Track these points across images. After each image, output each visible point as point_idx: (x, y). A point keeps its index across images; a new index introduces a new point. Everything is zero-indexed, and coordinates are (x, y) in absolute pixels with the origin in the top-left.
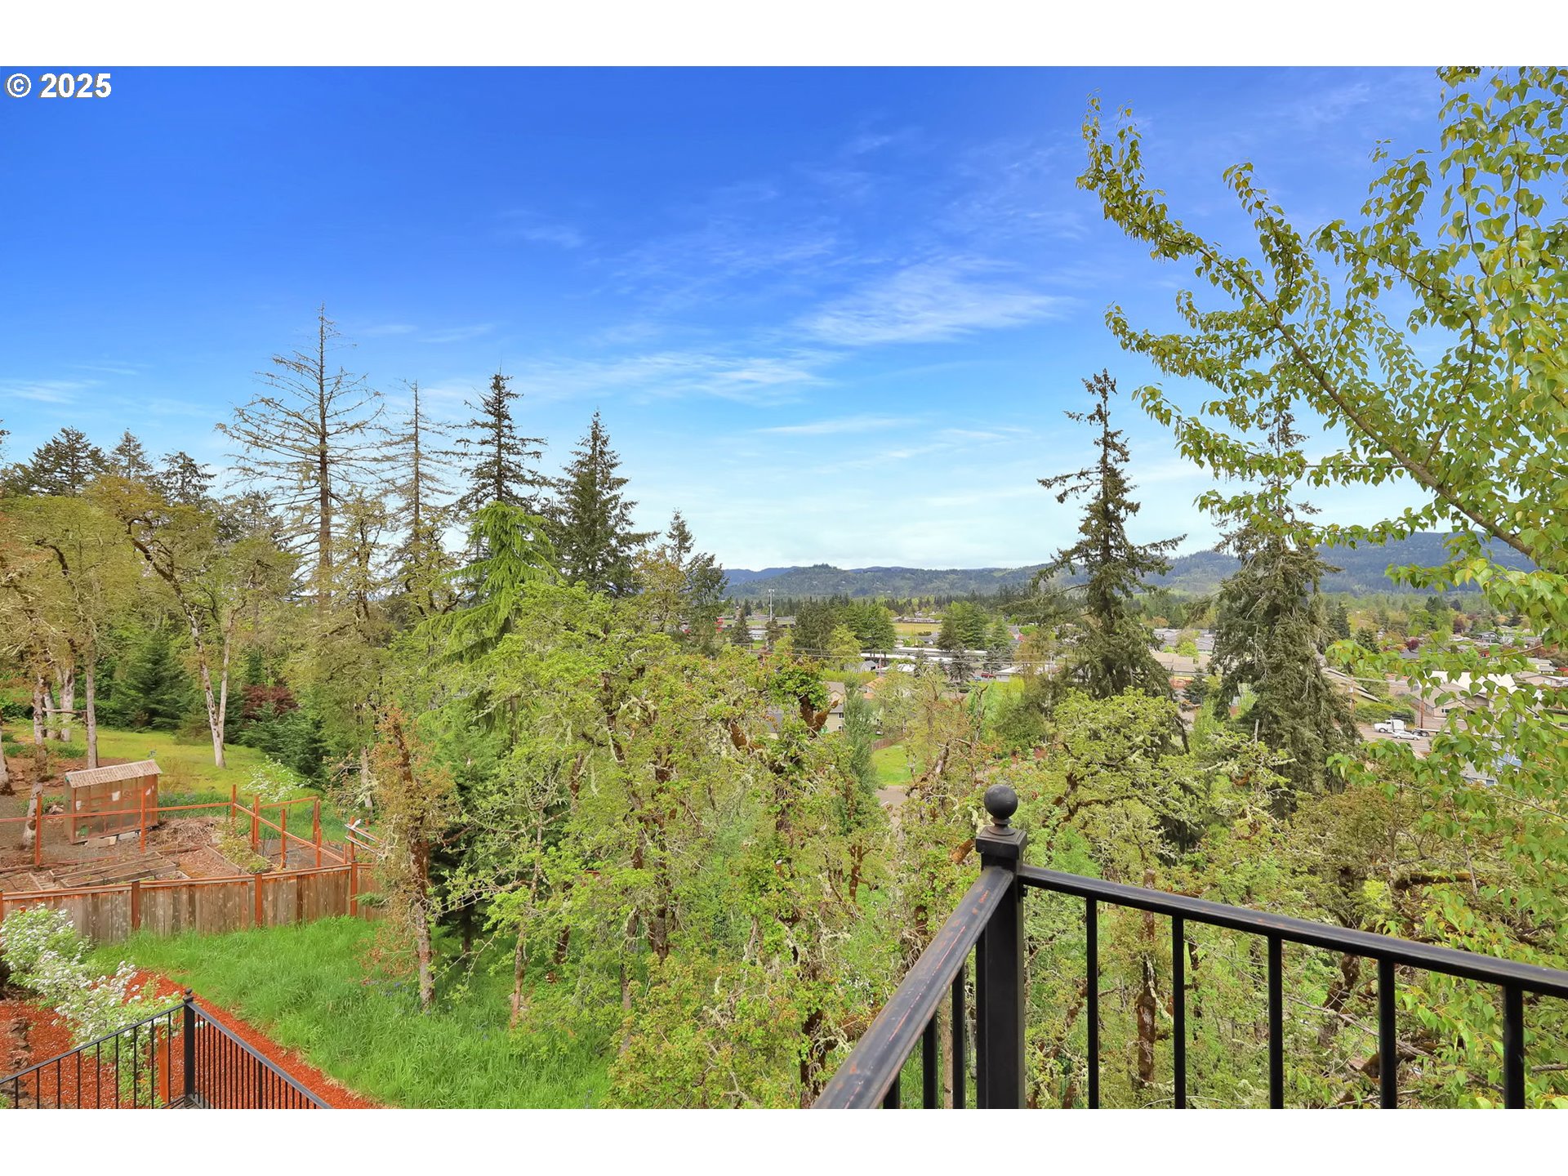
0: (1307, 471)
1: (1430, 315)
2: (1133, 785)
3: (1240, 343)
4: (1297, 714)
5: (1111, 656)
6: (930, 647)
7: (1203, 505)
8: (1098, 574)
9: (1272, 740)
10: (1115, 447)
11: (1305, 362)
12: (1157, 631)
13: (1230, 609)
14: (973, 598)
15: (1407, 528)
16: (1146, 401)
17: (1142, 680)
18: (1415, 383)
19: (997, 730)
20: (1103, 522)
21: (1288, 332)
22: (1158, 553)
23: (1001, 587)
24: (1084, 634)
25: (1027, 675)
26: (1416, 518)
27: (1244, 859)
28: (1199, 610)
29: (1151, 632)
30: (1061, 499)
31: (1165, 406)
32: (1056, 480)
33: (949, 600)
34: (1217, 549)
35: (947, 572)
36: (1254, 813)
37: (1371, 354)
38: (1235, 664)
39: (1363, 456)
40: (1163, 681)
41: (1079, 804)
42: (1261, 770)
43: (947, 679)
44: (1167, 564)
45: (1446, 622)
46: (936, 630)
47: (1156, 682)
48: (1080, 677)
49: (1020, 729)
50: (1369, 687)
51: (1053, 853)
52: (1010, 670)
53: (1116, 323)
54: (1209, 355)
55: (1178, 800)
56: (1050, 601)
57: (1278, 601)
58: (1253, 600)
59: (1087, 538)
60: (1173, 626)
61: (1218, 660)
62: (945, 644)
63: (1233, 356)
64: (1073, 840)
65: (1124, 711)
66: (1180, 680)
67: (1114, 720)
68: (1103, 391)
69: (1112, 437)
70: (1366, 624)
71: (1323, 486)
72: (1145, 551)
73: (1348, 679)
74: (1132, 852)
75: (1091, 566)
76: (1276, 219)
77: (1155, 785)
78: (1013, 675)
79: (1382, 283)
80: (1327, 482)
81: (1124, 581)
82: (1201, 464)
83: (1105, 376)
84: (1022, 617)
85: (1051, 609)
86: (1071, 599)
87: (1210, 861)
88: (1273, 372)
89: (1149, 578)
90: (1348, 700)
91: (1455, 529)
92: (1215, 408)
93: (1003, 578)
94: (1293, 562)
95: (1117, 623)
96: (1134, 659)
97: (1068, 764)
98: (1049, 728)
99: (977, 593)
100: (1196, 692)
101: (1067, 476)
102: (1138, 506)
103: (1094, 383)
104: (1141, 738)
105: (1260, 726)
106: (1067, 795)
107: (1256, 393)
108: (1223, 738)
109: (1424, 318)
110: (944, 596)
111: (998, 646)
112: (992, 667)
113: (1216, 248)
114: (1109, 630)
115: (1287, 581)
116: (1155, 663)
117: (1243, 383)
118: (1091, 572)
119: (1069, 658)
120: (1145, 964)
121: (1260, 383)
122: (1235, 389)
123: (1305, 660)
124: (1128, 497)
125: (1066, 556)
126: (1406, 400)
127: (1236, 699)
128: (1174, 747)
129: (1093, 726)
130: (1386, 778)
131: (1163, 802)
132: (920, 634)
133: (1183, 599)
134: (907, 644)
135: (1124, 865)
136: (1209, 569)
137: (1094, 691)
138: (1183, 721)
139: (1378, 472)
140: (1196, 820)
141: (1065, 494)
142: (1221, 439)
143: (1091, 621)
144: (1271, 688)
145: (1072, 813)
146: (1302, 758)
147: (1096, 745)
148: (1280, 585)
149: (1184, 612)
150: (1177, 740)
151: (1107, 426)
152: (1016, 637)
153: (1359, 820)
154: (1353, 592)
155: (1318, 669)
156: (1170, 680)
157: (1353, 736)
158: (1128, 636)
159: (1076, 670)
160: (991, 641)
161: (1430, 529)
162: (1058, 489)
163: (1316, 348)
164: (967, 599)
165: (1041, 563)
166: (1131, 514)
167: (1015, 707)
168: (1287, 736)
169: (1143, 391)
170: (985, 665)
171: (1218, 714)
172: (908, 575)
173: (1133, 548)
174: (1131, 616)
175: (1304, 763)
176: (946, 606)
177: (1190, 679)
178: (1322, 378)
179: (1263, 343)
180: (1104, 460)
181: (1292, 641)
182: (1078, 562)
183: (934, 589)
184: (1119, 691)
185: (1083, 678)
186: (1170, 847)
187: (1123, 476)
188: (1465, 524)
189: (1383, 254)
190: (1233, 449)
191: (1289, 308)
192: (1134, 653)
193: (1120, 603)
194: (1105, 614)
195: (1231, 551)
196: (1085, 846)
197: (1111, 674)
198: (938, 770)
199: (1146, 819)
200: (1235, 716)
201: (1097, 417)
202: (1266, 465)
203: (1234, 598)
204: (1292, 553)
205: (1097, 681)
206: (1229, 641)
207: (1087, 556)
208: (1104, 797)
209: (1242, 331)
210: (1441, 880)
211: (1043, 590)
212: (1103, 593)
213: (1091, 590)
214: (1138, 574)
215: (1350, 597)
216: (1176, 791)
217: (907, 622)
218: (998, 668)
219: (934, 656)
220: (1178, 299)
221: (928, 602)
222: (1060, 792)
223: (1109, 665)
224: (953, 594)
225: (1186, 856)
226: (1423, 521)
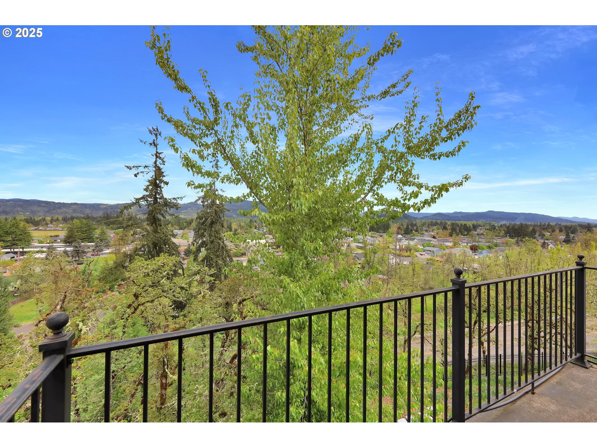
0: (220, 178)
1: (250, 139)
2: (163, 291)
3: (202, 131)
4: (218, 256)
5: (156, 242)
6: (58, 243)
7: (189, 185)
8: (152, 208)
9: (210, 266)
10: (160, 158)
11: (220, 143)
12: (175, 231)
13: (199, 223)
14: (88, 218)
15: (243, 199)
16: (169, 142)
17: (168, 250)
18: (247, 157)
19: (99, 280)
20: (154, 188)
21: (216, 132)
22: (176, 201)
23: (104, 213)
24: (145, 233)
25: (117, 253)
26: (245, 196)
27: (200, 308)
28: (189, 223)
29: (173, 231)
30: (136, 175)
31: (176, 146)
32: (134, 167)
33: (72, 218)
34: (196, 201)
35: (71, 204)
36: (204, 292)
37: (238, 147)
38: (200, 241)
39: (234, 176)
40: (176, 250)
41: (139, 305)
42: (207, 277)
43: (70, 259)
44: (179, 206)
45: (253, 226)
46: (63, 234)
47: (173, 250)
48: (143, 251)
49: (113, 277)
50: (236, 246)
51: (126, 330)
52: (108, 251)
53: (159, 108)
54: (192, 132)
55: (179, 293)
56: (130, 219)
57: (213, 220)
58: (206, 219)
59: (148, 193)
60: (181, 229)
61: (195, 241)
62: (68, 241)
63: (200, 135)
64: (135, 321)
65: (160, 263)
66: (182, 249)
67: (155, 267)
68: (156, 135)
69: (159, 154)
70: (236, 227)
71: (224, 183)
72: (171, 200)
73: (232, 244)
74: (162, 317)
75: (149, 205)
76: (213, 94)
77: (171, 290)
78: (110, 253)
79: (240, 126)
80: (225, 183)
81: (162, 212)
82: (189, 170)
83: (157, 129)
84: (115, 226)
85: (130, 223)
86: (140, 219)
87: (189, 312)
88: (212, 144)
89: (172, 211)
90: (231, 250)
91: (253, 200)
92: (194, 151)
93: (106, 208)
94: (218, 207)
95: (159, 228)
96: (166, 242)
97: (134, 289)
98: (127, 274)
99: (90, 215)
100: (188, 252)
101: (139, 166)
102: (168, 183)
103: (152, 130)
104: (166, 272)
105: (207, 262)
106: (133, 302)
107: (207, 149)
108: (195, 268)
109: (248, 140)
110: (69, 216)
111: (101, 240)
112: (98, 250)
113: (196, 95)
114: (155, 231)
115: (216, 213)
116: (174, 243)
117: (203, 145)
118: (148, 208)
119: (138, 243)
120: (164, 360)
121: (207, 146)
122: (200, 146)
123: (220, 239)
124: (165, 179)
125: (138, 200)
126: (244, 162)
127: (200, 254)
128: (180, 274)
129: (146, 271)
130: (237, 273)
131: (174, 296)
132: (51, 236)
133: (184, 219)
134: (41, 242)
135: (158, 324)
136: (193, 208)
137: (149, 256)
138: (183, 264)
139: (237, 181)
140: (185, 299)
141: (138, 173)
142: (195, 162)
143: (148, 228)
144: (210, 249)
145: (136, 309)
146: (219, 270)
147: (147, 279)
148: (214, 215)
149: (185, 224)
150: (180, 271)
151: (157, 149)
152: (112, 235)
153: (231, 287)
154: (233, 217)
155: (223, 241)
156: (179, 249)
157: (232, 261)
158: (163, 233)
159: (141, 248)
160: (97, 238)
161: (248, 200)
162: (134, 171)
163: (223, 140)
164: (84, 218)
165: (126, 202)
166: (166, 186)
167: (110, 268)
168: (214, 264)
169: (168, 138)
170: (93, 250)
171: (194, 260)
172: (43, 204)
173: (166, 199)
174: (165, 225)
175: (219, 272)
176: (70, 222)
177: (186, 248)
178: (225, 150)
179: (209, 133)
180: (155, 162)
181: (217, 233)
182: (143, 203)
183: (62, 213)
184: (158, 255)
185: (144, 251)
186: (176, 312)
187: (163, 170)
188: (255, 199)
189: (240, 117)
190: (198, 167)
191: (217, 125)
192: (166, 240)
193: (160, 220)
194: (154, 225)
195: (200, 202)
196: (141, 321)
197: (156, 249)
198: (59, 307)
199: (167, 304)
200: (200, 260)
201: (153, 144)
202: (209, 174)
203: (201, 219)
204: (218, 205)
205: (150, 252)
206: (199, 234)
207: (147, 201)
208: (150, 299)
209: (203, 127)
210: (248, 299)
211: (126, 214)
212: (154, 216)
213: (149, 215)
214: (168, 209)
215: (233, 219)
216: (178, 290)
217: (41, 230)
218: (102, 250)
219: (60, 248)
220: (184, 108)
221: (58, 219)
222: (130, 302)
223: (155, 245)
224: (74, 215)
225: (182, 313)
226: (246, 197)
